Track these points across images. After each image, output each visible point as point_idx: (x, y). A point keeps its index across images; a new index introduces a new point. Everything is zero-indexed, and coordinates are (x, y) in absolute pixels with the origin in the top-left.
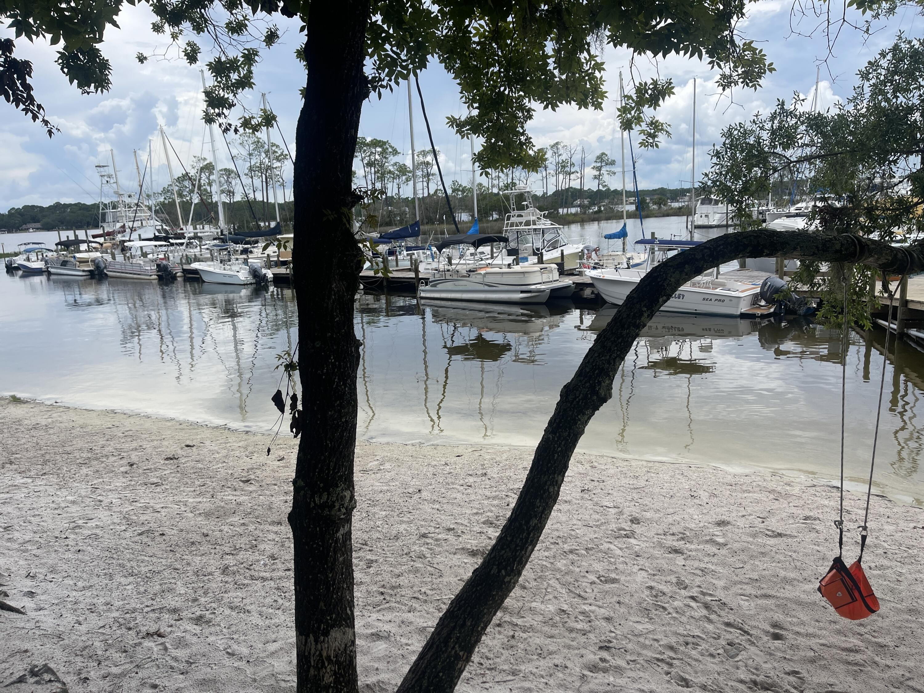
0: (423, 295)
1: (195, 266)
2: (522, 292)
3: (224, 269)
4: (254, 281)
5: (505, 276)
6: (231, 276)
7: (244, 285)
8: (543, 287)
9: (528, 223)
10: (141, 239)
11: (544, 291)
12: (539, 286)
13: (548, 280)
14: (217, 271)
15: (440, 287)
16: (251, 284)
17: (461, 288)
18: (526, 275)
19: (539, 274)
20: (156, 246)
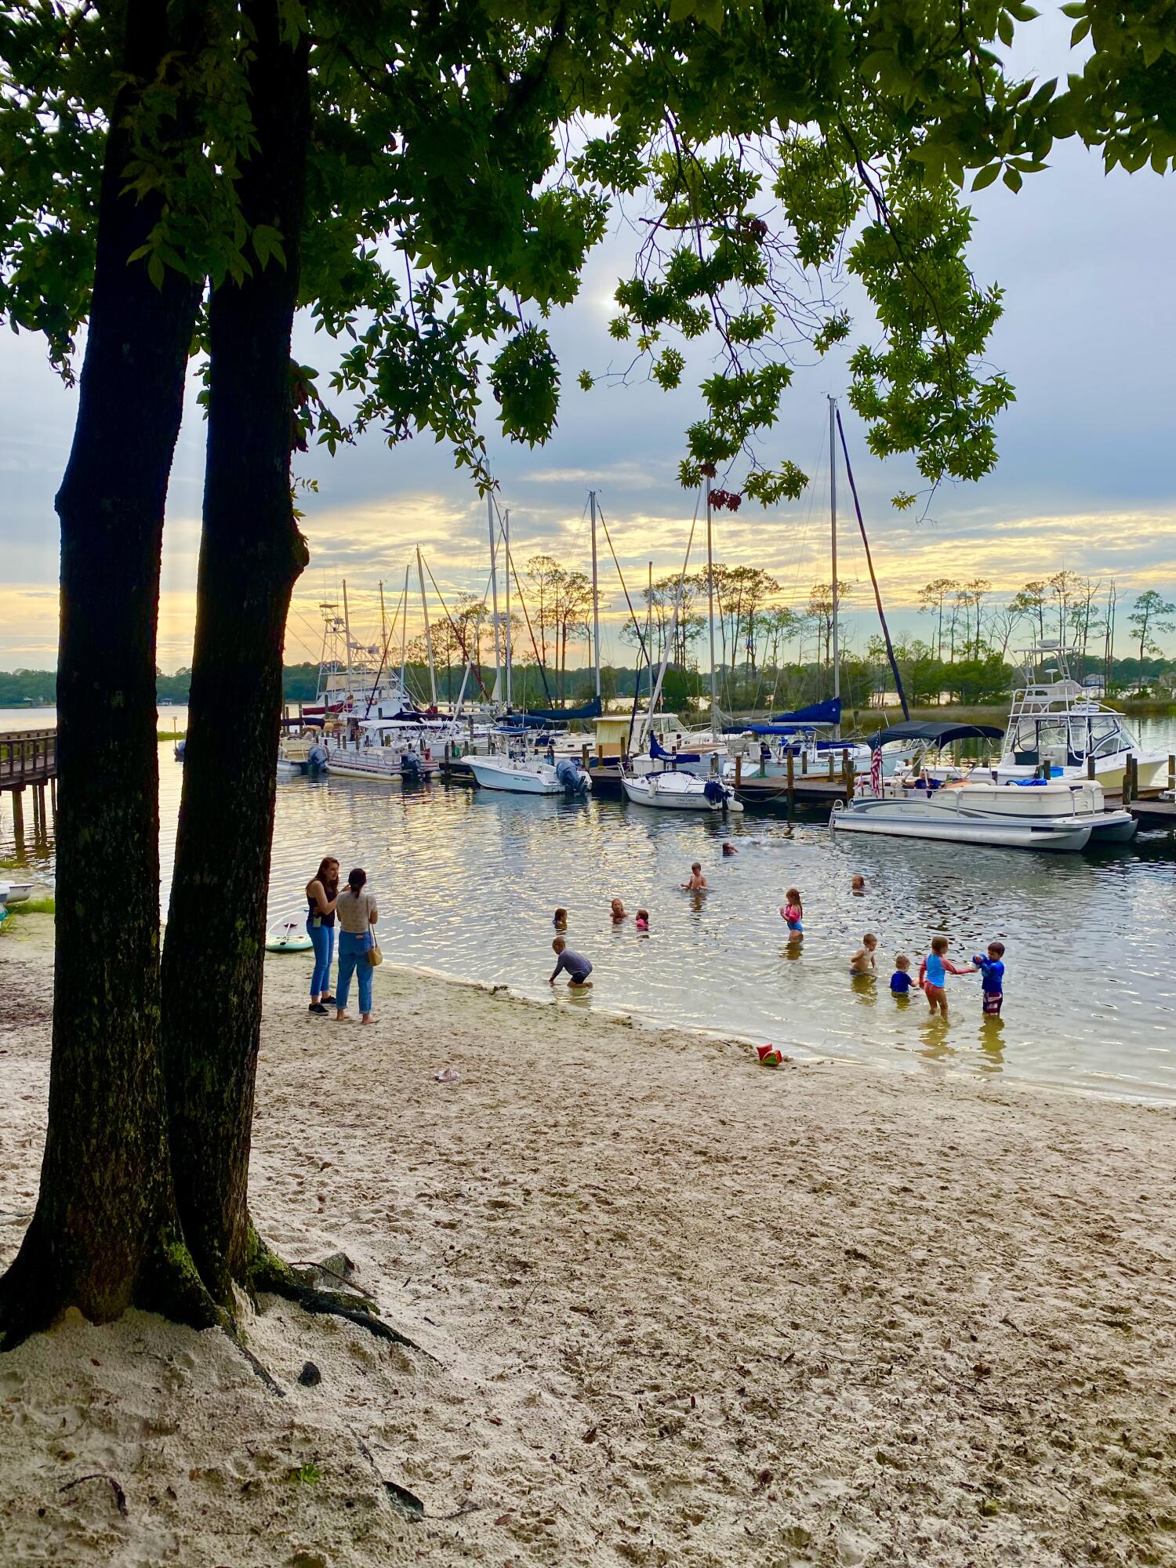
0: (839, 824)
1: (468, 760)
2: (1035, 829)
3: (515, 768)
4: (562, 789)
5: (1001, 798)
6: (526, 779)
7: (547, 794)
8: (1076, 822)
9: (1059, 706)
10: (381, 717)
11: (1078, 830)
12: (1068, 820)
13: (1084, 809)
14: (505, 770)
15: (872, 812)
16: (558, 793)
17: (913, 817)
18: (1045, 799)
19: (1068, 797)
20: (403, 728)
